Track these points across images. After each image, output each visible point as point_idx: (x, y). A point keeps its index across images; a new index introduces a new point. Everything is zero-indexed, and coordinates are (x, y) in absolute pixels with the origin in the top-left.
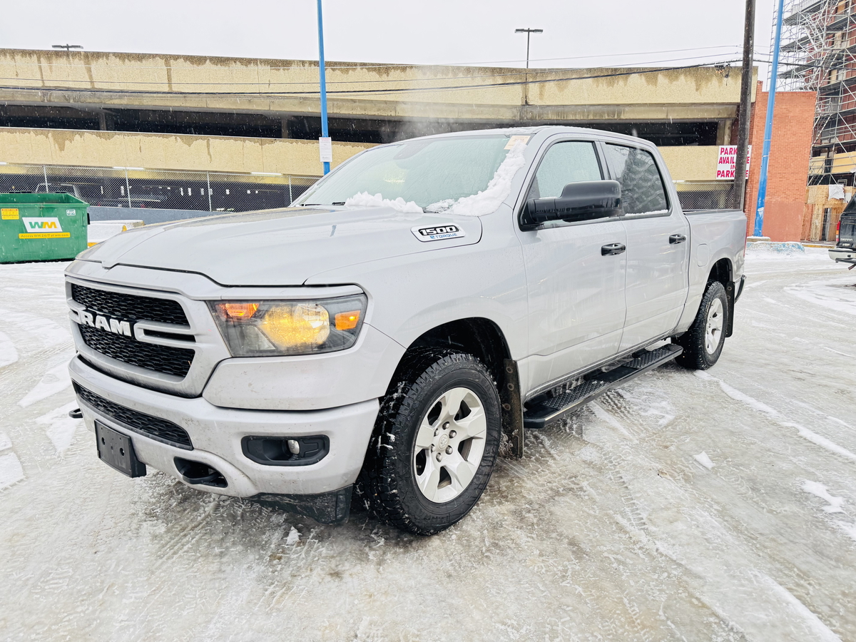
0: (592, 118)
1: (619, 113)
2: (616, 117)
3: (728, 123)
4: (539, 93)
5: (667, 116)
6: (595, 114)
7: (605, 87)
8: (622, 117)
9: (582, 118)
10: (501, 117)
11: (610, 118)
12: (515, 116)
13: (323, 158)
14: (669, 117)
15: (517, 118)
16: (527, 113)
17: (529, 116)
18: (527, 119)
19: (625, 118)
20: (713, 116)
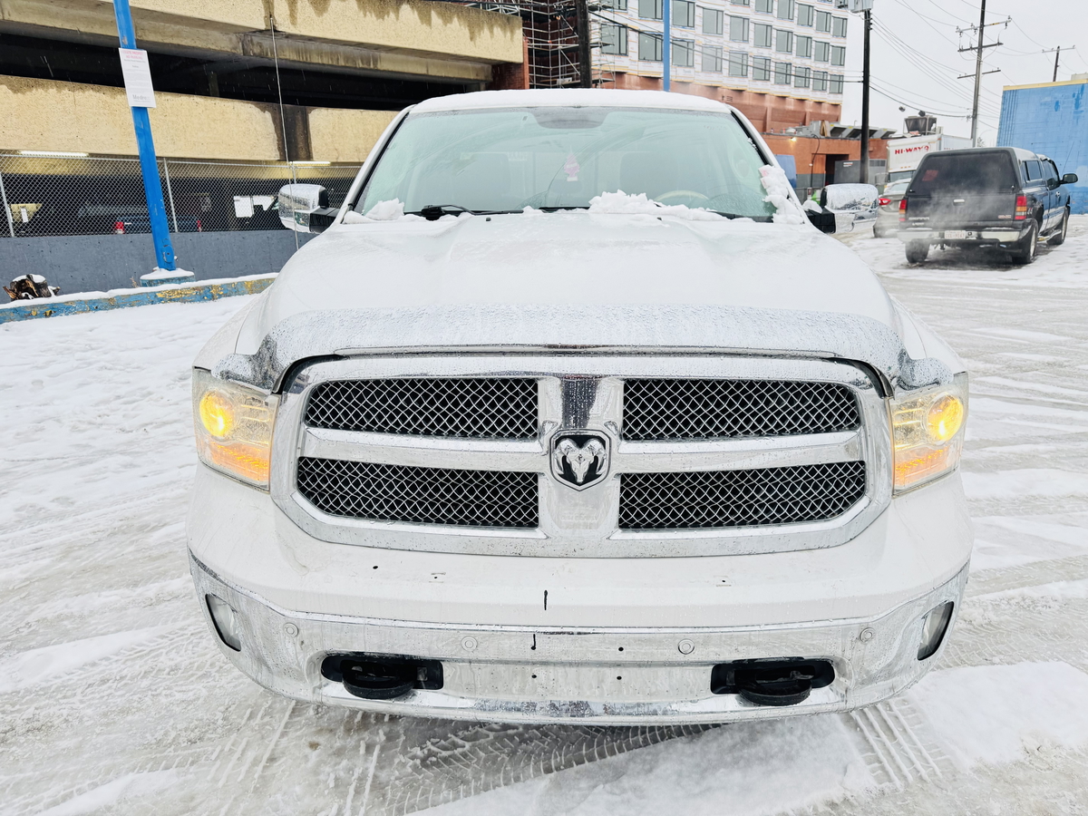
0: (343, 64)
1: (375, 61)
2: (372, 66)
4: (288, 12)
6: (347, 58)
7: (374, 18)
8: (379, 67)
9: (330, 63)
10: (213, 47)
11: (365, 66)
12: (235, 48)
13: (135, 97)
14: (430, 73)
15: (240, 51)
16: (253, 45)
17: (257, 50)
18: (254, 54)
19: (382, 69)
20: (472, 76)
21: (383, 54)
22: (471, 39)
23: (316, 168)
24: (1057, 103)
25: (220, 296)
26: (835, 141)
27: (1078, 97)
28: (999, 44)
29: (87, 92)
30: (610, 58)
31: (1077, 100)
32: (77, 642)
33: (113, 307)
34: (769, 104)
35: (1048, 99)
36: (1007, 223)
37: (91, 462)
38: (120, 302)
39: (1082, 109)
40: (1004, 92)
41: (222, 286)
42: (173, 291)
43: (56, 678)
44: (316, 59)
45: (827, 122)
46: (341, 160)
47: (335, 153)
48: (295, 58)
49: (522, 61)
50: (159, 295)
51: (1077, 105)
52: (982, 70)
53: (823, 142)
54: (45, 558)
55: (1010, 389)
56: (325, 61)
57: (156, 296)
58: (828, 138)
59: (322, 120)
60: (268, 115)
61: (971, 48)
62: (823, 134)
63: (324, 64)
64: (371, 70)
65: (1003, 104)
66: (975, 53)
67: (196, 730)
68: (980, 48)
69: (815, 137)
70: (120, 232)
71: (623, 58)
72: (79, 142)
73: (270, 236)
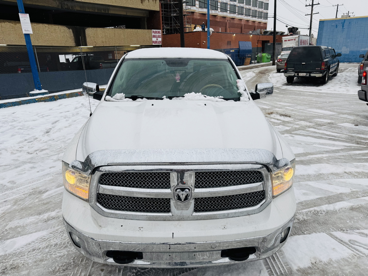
0: (97, 11)
1: (108, 10)
2: (107, 12)
3: (146, 19)
5: (126, 14)
6: (98, 9)
8: (110, 12)
9: (92, 11)
10: (51, 6)
11: (105, 12)
12: (58, 6)
13: (25, 30)
14: (127, 14)
15: (60, 7)
16: (65, 5)
17: (66, 7)
18: (65, 8)
19: (111, 13)
20: (142, 15)
21: (111, 8)
22: (142, 3)
23: (88, 48)
24: (337, 25)
25: (58, 99)
26: (265, 36)
27: (343, 23)
28: (319, 4)
29: (6, 23)
30: (189, 7)
31: (343, 24)
32: (23, 236)
33: (20, 104)
34: (243, 23)
35: (334, 24)
36: (318, 71)
37: (19, 167)
38: (23, 102)
39: (344, 27)
40: (320, 21)
41: (58, 95)
42: (41, 98)
43: (18, 249)
44: (87, 10)
45: (262, 29)
46: (97, 46)
47: (95, 43)
48: (80, 9)
49: (159, 10)
50: (37, 100)
51: (343, 26)
52: (313, 13)
53: (261, 36)
54: (8, 205)
55: (316, 133)
56: (90, 10)
57: (35, 100)
58: (262, 35)
59: (90, 32)
60: (71, 30)
61: (310, 5)
62: (261, 34)
63: (90, 11)
64: (107, 13)
65: (319, 25)
66: (311, 7)
67: (65, 266)
68: (313, 5)
69: (258, 35)
70: (20, 72)
71: (194, 7)
72: (4, 41)
73: (73, 72)
